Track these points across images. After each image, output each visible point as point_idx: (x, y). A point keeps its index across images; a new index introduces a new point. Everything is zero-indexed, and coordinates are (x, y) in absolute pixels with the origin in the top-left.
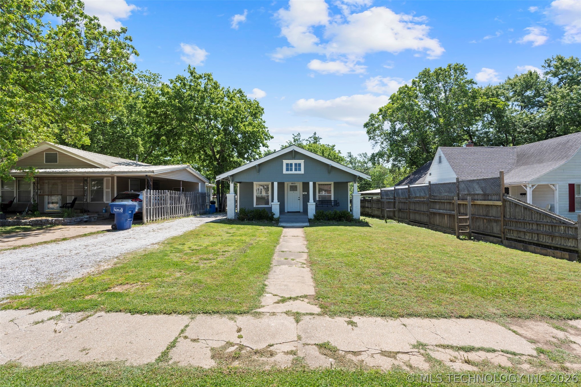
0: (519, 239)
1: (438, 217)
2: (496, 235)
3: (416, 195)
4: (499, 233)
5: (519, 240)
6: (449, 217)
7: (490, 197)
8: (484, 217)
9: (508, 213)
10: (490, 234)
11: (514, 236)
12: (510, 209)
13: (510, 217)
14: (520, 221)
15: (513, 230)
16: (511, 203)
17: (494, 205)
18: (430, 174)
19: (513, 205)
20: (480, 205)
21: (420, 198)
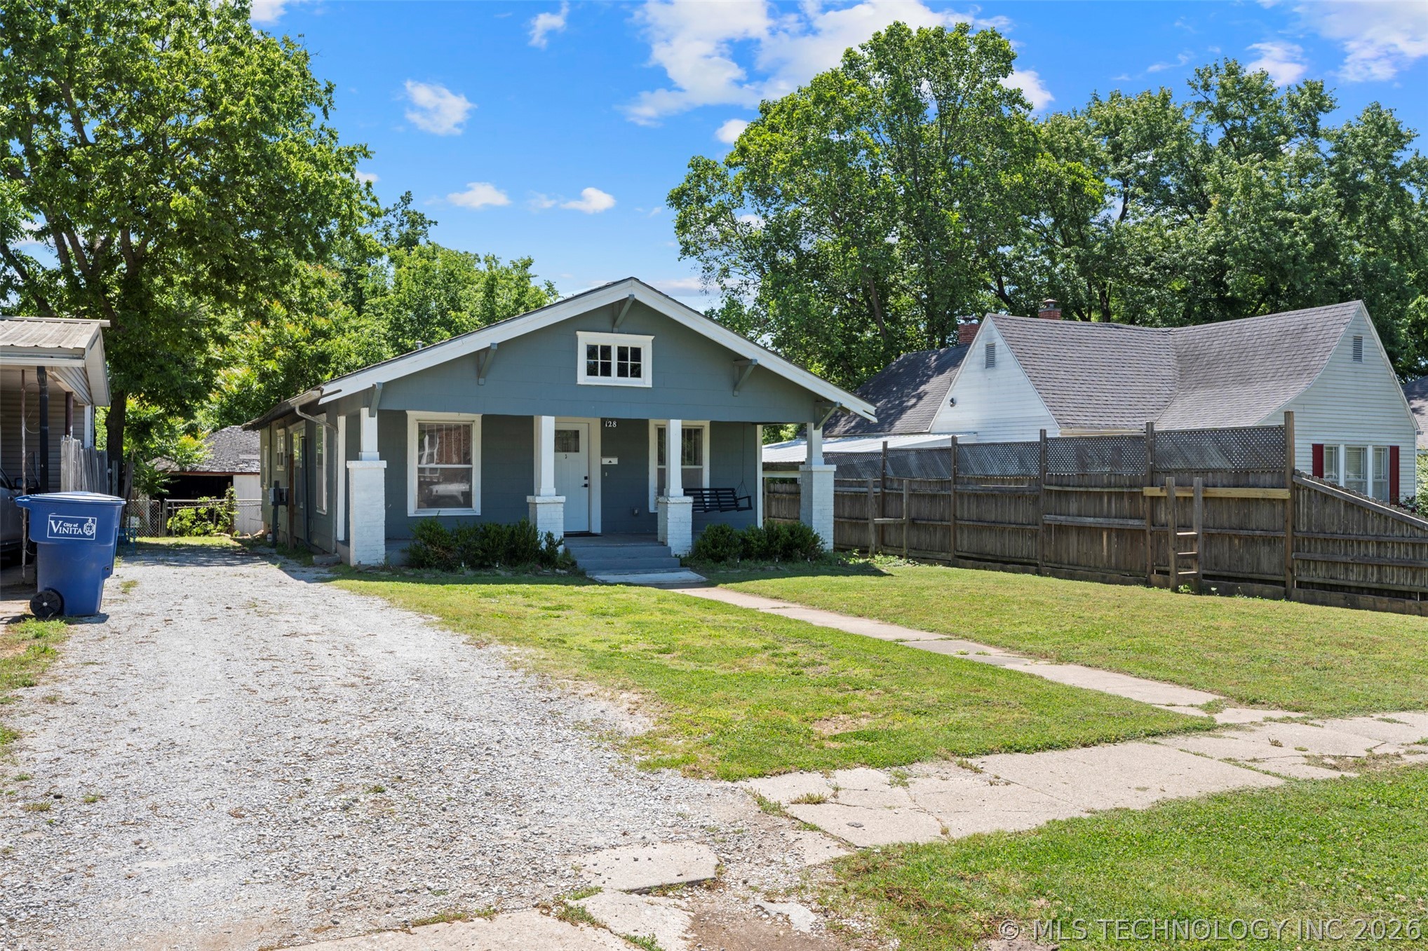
0: (1333, 582)
1: (1073, 539)
2: (1268, 577)
3: (984, 470)
4: (1277, 571)
5: (1331, 586)
6: (1117, 537)
7: (1251, 480)
8: (1234, 532)
9: (1303, 520)
10: (1250, 576)
11: (1319, 575)
12: (1310, 508)
13: (1309, 528)
14: (1335, 537)
15: (1315, 562)
16: (1313, 493)
17: (1264, 499)
18: (952, 400)
19: (1319, 496)
20: (1221, 499)
21: (1003, 481)
